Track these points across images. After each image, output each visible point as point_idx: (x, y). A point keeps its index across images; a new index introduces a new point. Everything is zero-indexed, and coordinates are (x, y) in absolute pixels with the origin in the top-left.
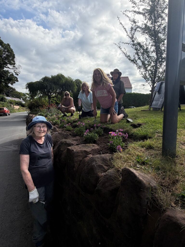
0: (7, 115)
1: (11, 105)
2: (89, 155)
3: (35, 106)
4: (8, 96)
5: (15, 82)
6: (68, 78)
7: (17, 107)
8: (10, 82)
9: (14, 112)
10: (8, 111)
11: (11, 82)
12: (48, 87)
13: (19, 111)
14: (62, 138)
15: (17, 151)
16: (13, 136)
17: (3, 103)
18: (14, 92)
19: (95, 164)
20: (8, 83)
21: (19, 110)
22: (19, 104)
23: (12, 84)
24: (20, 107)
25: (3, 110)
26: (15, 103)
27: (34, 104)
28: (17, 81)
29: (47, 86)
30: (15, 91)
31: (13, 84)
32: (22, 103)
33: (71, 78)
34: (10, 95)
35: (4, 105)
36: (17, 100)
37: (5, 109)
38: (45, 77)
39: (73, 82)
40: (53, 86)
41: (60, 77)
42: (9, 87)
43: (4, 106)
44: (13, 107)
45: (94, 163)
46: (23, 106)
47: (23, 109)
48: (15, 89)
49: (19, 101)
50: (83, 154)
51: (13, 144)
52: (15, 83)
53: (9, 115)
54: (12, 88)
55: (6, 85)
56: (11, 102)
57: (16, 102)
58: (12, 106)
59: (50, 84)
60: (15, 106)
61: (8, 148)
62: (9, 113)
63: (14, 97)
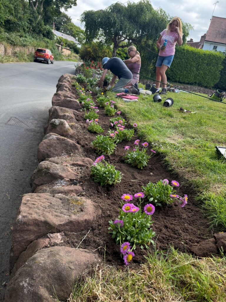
0: (49, 62)
1: (59, 46)
2: (55, 235)
3: (90, 57)
4: (58, 29)
5: (72, 5)
6: (159, 12)
7: (67, 52)
8: (63, 6)
9: (60, 60)
10: (51, 57)
11: (65, 4)
12: (117, 24)
13: (68, 59)
14: (62, 150)
15: (32, 132)
16: (39, 102)
17: (48, 42)
18: (68, 24)
19: (26, 285)
20: (60, 6)
21: (70, 58)
22: (71, 46)
23: (66, 9)
24: (71, 52)
25: (43, 53)
26: (66, 44)
27: (90, 52)
28: (75, 4)
29: (115, 23)
30: (70, 22)
31: (68, 9)
32: (76, 46)
33: (165, 12)
34: (62, 29)
35: (48, 45)
36: (70, 39)
37: (48, 52)
38: (117, 4)
39: (166, 21)
40: (127, 23)
41: (143, 7)
42: (60, 13)
43: (47, 47)
44: (62, 50)
45: (26, 282)
46: (76, 51)
47: (76, 57)
48: (71, 18)
49: (72, 42)
50: (40, 229)
51: (32, 117)
52: (71, 7)
53: (52, 63)
54: (65, 16)
55: (57, 10)
56: (59, 42)
57: (68, 43)
58: (60, 48)
59: (121, 19)
60: (64, 50)
61: (22, 122)
62: (52, 60)
63: (67, 34)
